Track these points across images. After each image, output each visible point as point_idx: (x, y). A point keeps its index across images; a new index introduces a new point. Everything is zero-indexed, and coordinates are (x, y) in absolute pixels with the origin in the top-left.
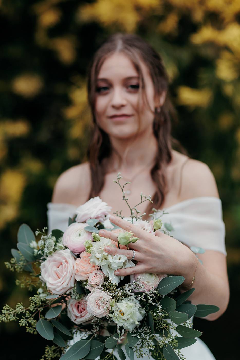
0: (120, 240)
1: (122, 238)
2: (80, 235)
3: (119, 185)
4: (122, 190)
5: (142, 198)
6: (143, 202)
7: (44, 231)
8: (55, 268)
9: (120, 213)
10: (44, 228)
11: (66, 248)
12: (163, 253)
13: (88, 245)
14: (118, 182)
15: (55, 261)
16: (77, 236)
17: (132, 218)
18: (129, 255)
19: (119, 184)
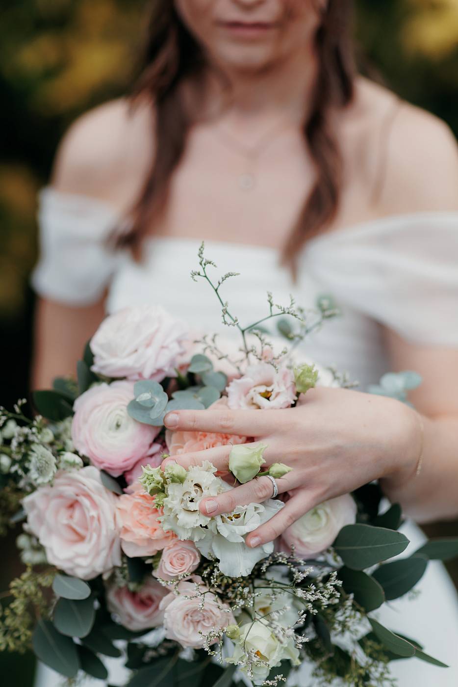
0: (238, 474)
1: (243, 468)
2: (118, 426)
3: (205, 278)
4: (216, 290)
5: (272, 308)
6: (274, 315)
7: (17, 410)
8: (63, 518)
9: (213, 340)
10: (17, 404)
11: (86, 463)
12: (338, 441)
13: (153, 485)
14: (202, 273)
15: (60, 496)
16: (110, 429)
17: (247, 353)
18: (264, 490)
19: (206, 276)
